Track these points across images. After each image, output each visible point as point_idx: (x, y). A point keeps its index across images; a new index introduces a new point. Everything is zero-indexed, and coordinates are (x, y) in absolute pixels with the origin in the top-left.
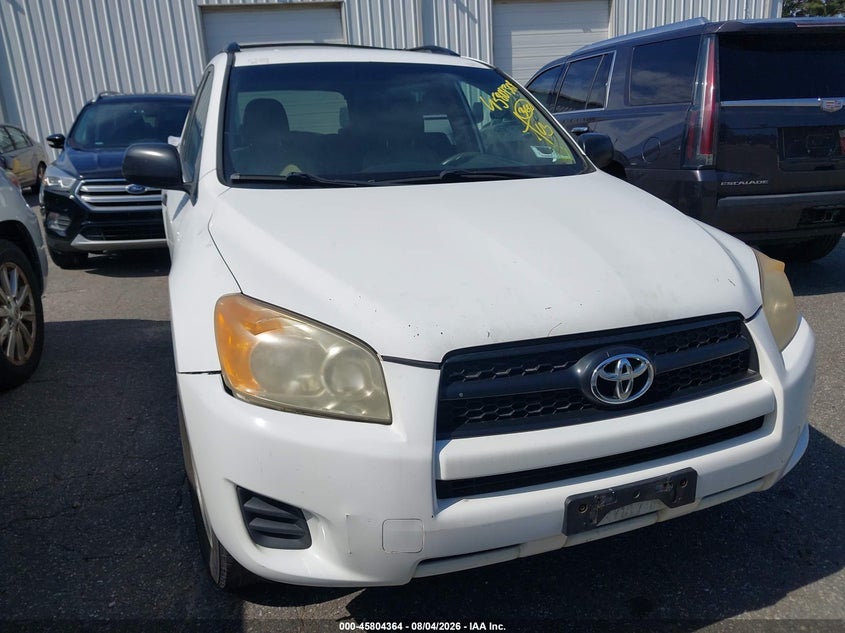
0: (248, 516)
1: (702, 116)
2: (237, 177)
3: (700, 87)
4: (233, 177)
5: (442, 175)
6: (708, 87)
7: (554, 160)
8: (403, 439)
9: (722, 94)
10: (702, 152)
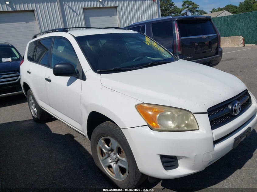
0: (163, 163)
1: (177, 41)
2: (99, 71)
3: (175, 33)
4: (98, 71)
5: (150, 64)
6: (177, 32)
7: (167, 57)
8: (205, 132)
9: (181, 35)
10: (178, 50)
